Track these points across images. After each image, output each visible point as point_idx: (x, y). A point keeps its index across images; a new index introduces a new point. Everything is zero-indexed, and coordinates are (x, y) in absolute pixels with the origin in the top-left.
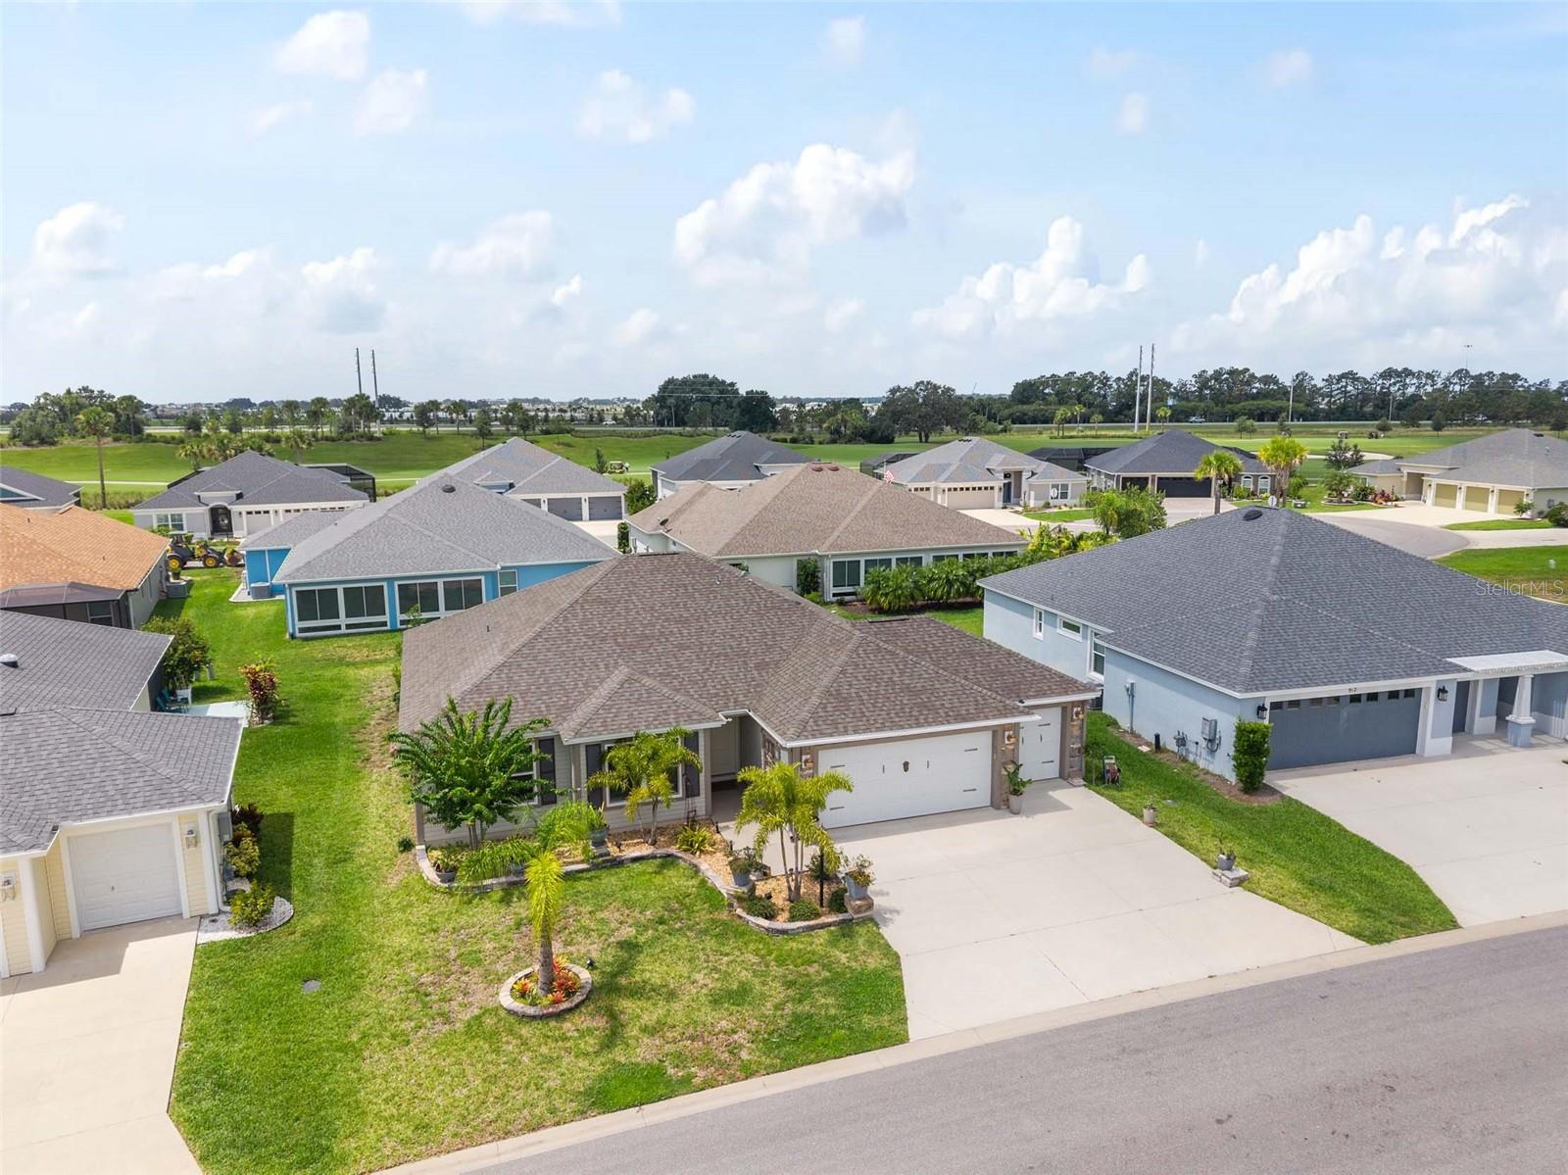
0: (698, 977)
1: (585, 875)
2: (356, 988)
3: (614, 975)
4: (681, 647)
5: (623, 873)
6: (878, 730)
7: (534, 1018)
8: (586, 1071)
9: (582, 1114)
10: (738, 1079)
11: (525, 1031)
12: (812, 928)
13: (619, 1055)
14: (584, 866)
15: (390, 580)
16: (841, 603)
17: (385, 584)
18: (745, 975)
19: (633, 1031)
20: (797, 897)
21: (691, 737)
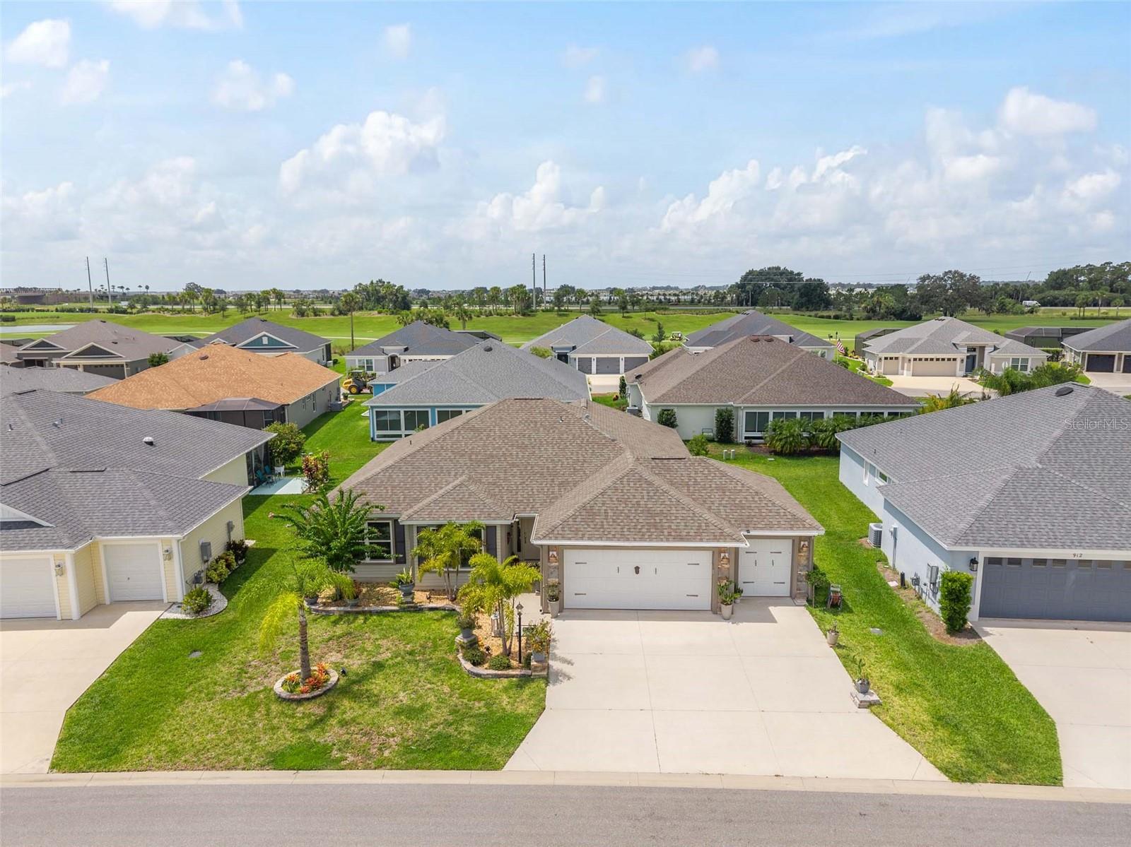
0: (402, 694)
1: (395, 614)
2: (214, 661)
3: (354, 682)
4: (513, 465)
5: (418, 616)
6: (609, 539)
7: (284, 699)
8: (287, 738)
9: (262, 767)
10: (370, 768)
11: (275, 708)
12: (499, 676)
13: (312, 735)
14: (396, 608)
15: (433, 407)
16: (749, 445)
17: (429, 410)
18: (431, 699)
19: (334, 721)
20: (507, 653)
21: (491, 529)
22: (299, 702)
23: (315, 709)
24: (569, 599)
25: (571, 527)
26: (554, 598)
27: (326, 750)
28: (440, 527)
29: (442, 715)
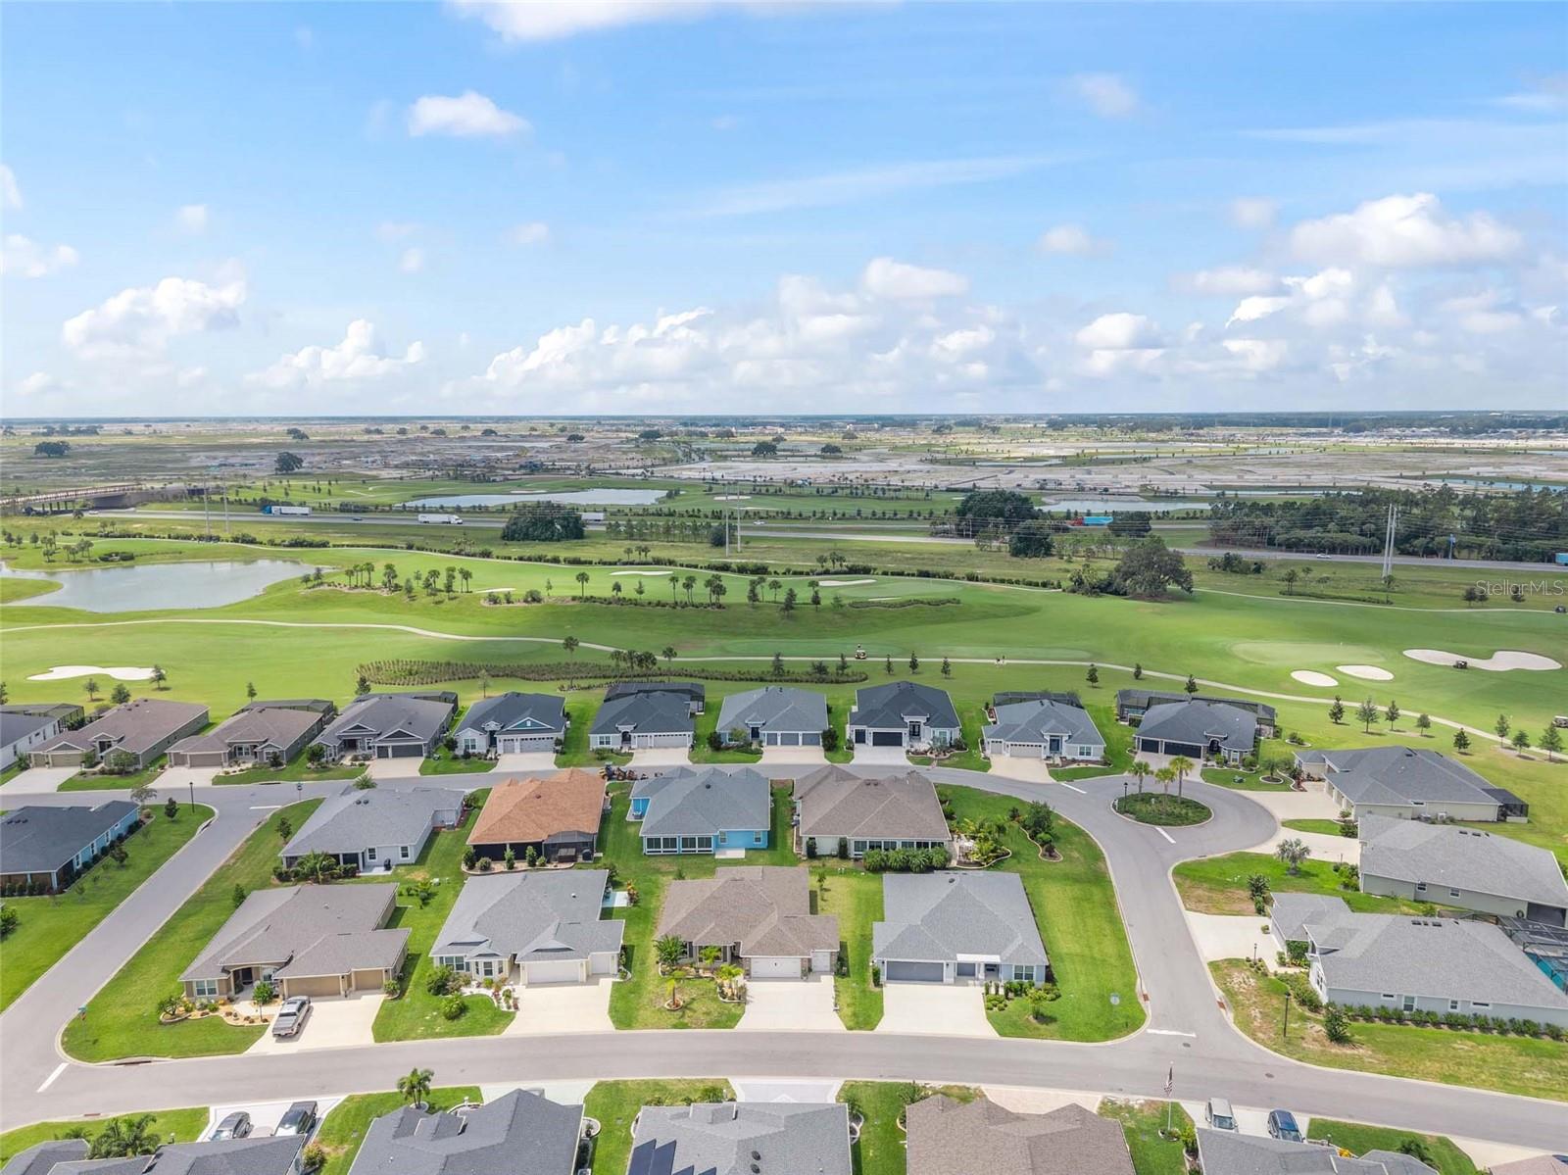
0: (704, 1007)
2: (640, 996)
3: (687, 1004)
7: (670, 1009)
9: (671, 1028)
10: (698, 1028)
11: (667, 1011)
12: (731, 1002)
13: (682, 1019)
14: (694, 976)
15: (679, 836)
17: (677, 838)
19: (686, 1015)
20: (733, 995)
21: (725, 947)
22: (674, 1011)
23: (680, 1013)
24: (753, 974)
25: (752, 951)
26: (748, 974)
27: (687, 1024)
28: (707, 947)
29: (716, 1014)
